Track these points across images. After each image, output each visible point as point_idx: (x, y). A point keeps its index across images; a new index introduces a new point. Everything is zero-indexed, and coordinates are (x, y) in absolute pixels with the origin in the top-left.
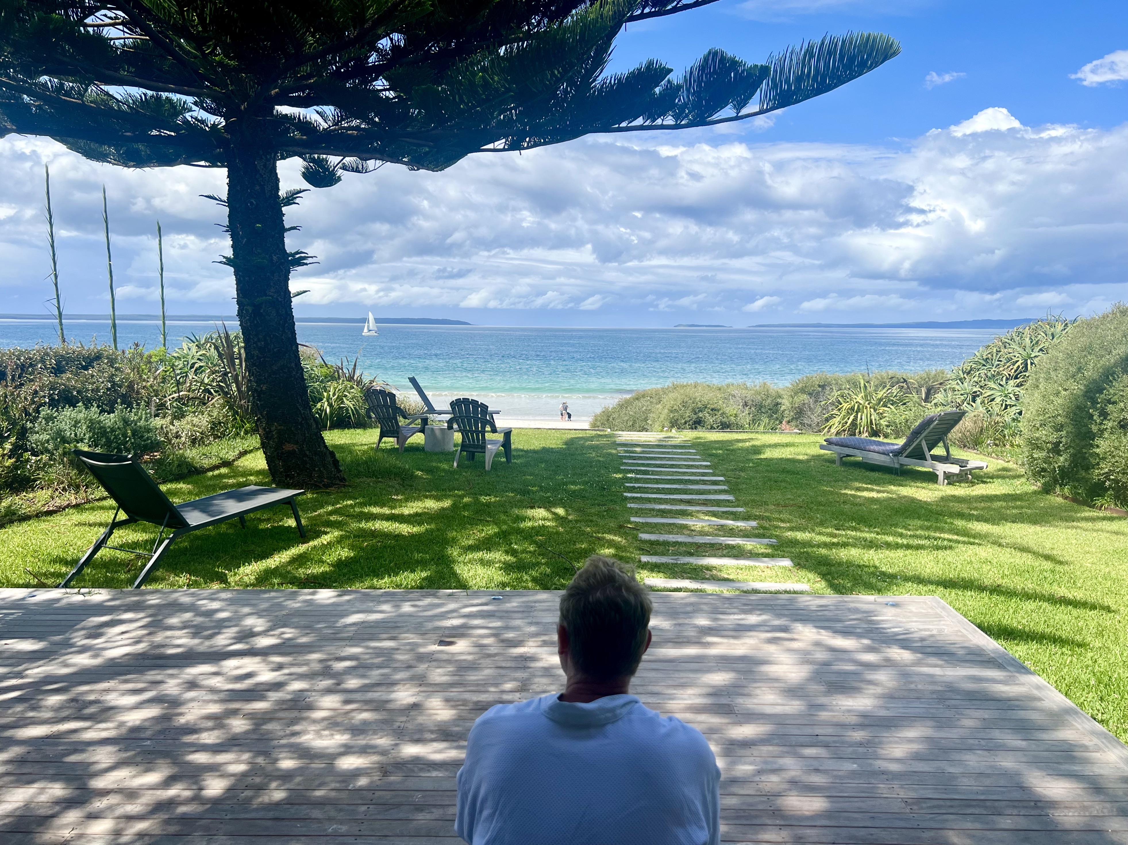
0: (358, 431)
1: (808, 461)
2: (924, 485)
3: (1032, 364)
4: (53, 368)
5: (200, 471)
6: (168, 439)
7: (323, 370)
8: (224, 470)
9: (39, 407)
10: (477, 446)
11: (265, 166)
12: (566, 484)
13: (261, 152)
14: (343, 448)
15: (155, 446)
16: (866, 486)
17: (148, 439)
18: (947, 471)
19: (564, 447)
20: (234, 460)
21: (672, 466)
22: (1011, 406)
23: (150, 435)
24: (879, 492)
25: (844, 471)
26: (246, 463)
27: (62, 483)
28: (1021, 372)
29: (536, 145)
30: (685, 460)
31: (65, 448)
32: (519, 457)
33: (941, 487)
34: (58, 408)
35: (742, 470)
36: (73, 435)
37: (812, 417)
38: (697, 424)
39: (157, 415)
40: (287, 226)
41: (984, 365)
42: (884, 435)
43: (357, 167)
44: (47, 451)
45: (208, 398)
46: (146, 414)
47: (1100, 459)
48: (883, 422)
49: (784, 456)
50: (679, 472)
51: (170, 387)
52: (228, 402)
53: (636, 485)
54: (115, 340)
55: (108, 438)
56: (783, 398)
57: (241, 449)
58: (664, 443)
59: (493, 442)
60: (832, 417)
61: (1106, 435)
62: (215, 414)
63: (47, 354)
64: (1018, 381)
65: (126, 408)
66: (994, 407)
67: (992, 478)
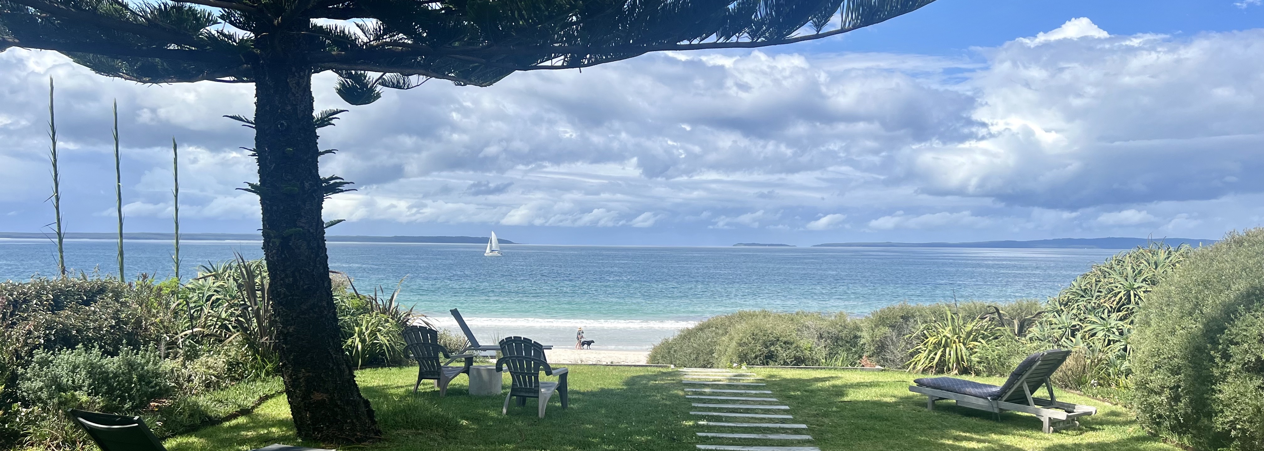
0: (394, 370)
1: (896, 404)
2: (1028, 432)
3: (1135, 295)
4: (50, 304)
5: (215, 421)
6: (178, 383)
7: (354, 301)
8: (242, 420)
9: (32, 350)
10: (530, 391)
11: (298, 84)
12: (630, 434)
13: (294, 69)
14: (377, 392)
15: (166, 392)
16: (964, 434)
17: (156, 385)
18: (1053, 416)
19: (625, 387)
20: (253, 408)
21: (747, 411)
22: (1115, 342)
23: (159, 380)
24: (979, 441)
25: (937, 417)
26: (268, 411)
27: (56, 439)
28: (1124, 305)
29: (597, 62)
30: (760, 403)
31: (61, 397)
32: (576, 401)
33: (1047, 435)
34: (54, 350)
35: (826, 415)
36: (70, 382)
37: (895, 352)
38: (769, 358)
39: (167, 356)
40: (321, 150)
41: (1082, 296)
42: (975, 372)
43: (398, 82)
44: (40, 399)
45: (225, 335)
46: (155, 357)
47: (1224, 406)
48: (975, 359)
49: (868, 398)
50: (756, 419)
51: (183, 322)
52: (247, 339)
53: (710, 435)
54: (122, 269)
55: (110, 386)
56: (862, 331)
57: (261, 394)
58: (735, 383)
59: (547, 385)
60: (917, 352)
61: (1230, 379)
62: (233, 353)
63: (44, 288)
64: (1121, 314)
65: (133, 350)
66: (1096, 342)
67: (1101, 423)
